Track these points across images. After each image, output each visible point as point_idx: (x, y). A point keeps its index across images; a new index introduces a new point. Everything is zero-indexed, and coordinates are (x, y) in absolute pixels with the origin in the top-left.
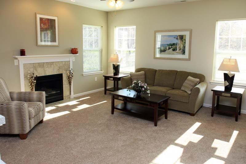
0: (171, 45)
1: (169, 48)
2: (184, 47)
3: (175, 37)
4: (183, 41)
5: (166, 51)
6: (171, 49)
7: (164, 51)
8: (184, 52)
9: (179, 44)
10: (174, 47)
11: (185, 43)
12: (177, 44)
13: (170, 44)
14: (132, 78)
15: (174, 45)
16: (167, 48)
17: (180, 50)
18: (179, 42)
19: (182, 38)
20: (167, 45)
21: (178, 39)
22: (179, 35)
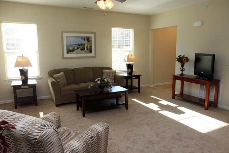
0: (80, 45)
1: (78, 48)
2: (91, 47)
3: (82, 38)
4: (89, 42)
5: (75, 51)
6: (80, 49)
7: (73, 51)
8: (90, 51)
9: (86, 44)
10: (82, 46)
11: (91, 43)
12: (84, 45)
13: (78, 44)
14: (58, 80)
15: (82, 45)
16: (76, 48)
17: (87, 49)
18: (86, 42)
19: (88, 39)
20: (75, 45)
21: (85, 40)
22: (86, 37)
